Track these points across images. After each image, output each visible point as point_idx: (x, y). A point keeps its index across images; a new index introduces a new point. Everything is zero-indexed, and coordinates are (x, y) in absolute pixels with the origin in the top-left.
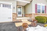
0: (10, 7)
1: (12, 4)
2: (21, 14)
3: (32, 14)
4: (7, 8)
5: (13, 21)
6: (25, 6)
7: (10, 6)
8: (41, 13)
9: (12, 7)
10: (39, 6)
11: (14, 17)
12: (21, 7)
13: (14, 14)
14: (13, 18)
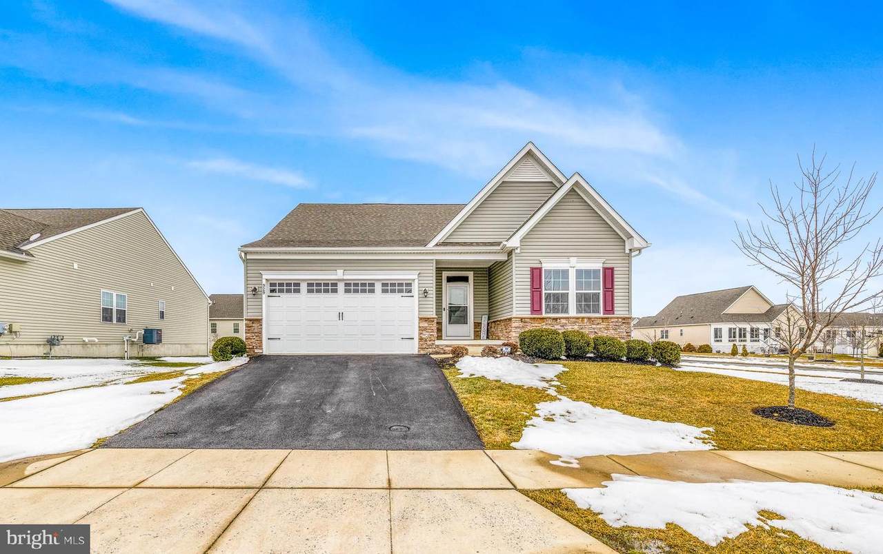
0: (410, 291)
1: (416, 277)
2: (466, 323)
3: (510, 319)
4: (397, 296)
5: (422, 352)
6: (490, 269)
7: (410, 285)
8: (573, 312)
9: (415, 288)
10: (557, 272)
11: (426, 335)
12: (465, 279)
13: (426, 320)
14: (421, 339)
